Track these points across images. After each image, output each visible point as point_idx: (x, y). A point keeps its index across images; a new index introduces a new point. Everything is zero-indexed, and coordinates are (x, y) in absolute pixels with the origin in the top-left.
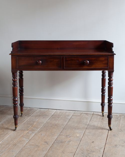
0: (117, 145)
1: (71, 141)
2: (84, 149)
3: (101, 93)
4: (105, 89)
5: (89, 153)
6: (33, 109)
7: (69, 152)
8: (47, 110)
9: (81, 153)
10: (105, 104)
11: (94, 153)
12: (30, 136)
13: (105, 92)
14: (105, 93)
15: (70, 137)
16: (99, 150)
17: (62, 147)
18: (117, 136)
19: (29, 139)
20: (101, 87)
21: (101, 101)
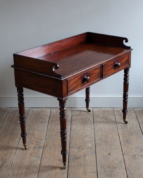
0: (136, 156)
1: (86, 156)
2: (104, 166)
5: (112, 171)
7: (90, 172)
8: (40, 109)
9: (104, 172)
11: (117, 170)
12: (39, 153)
15: (83, 149)
16: (120, 164)
17: (81, 165)
18: (131, 142)
19: (39, 157)
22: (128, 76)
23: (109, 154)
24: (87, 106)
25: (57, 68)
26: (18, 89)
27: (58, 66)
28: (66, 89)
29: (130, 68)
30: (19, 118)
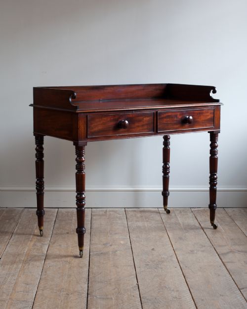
3: (162, 174)
4: (169, 167)
6: (15, 210)
10: (169, 193)
13: (169, 172)
14: (169, 174)
15: (111, 246)
20: (163, 164)
21: (162, 189)
22: (217, 147)
23: (153, 249)
24: (165, 203)
25: (74, 97)
26: (36, 139)
27: (75, 94)
28: (84, 128)
29: (219, 134)
30: (36, 184)
